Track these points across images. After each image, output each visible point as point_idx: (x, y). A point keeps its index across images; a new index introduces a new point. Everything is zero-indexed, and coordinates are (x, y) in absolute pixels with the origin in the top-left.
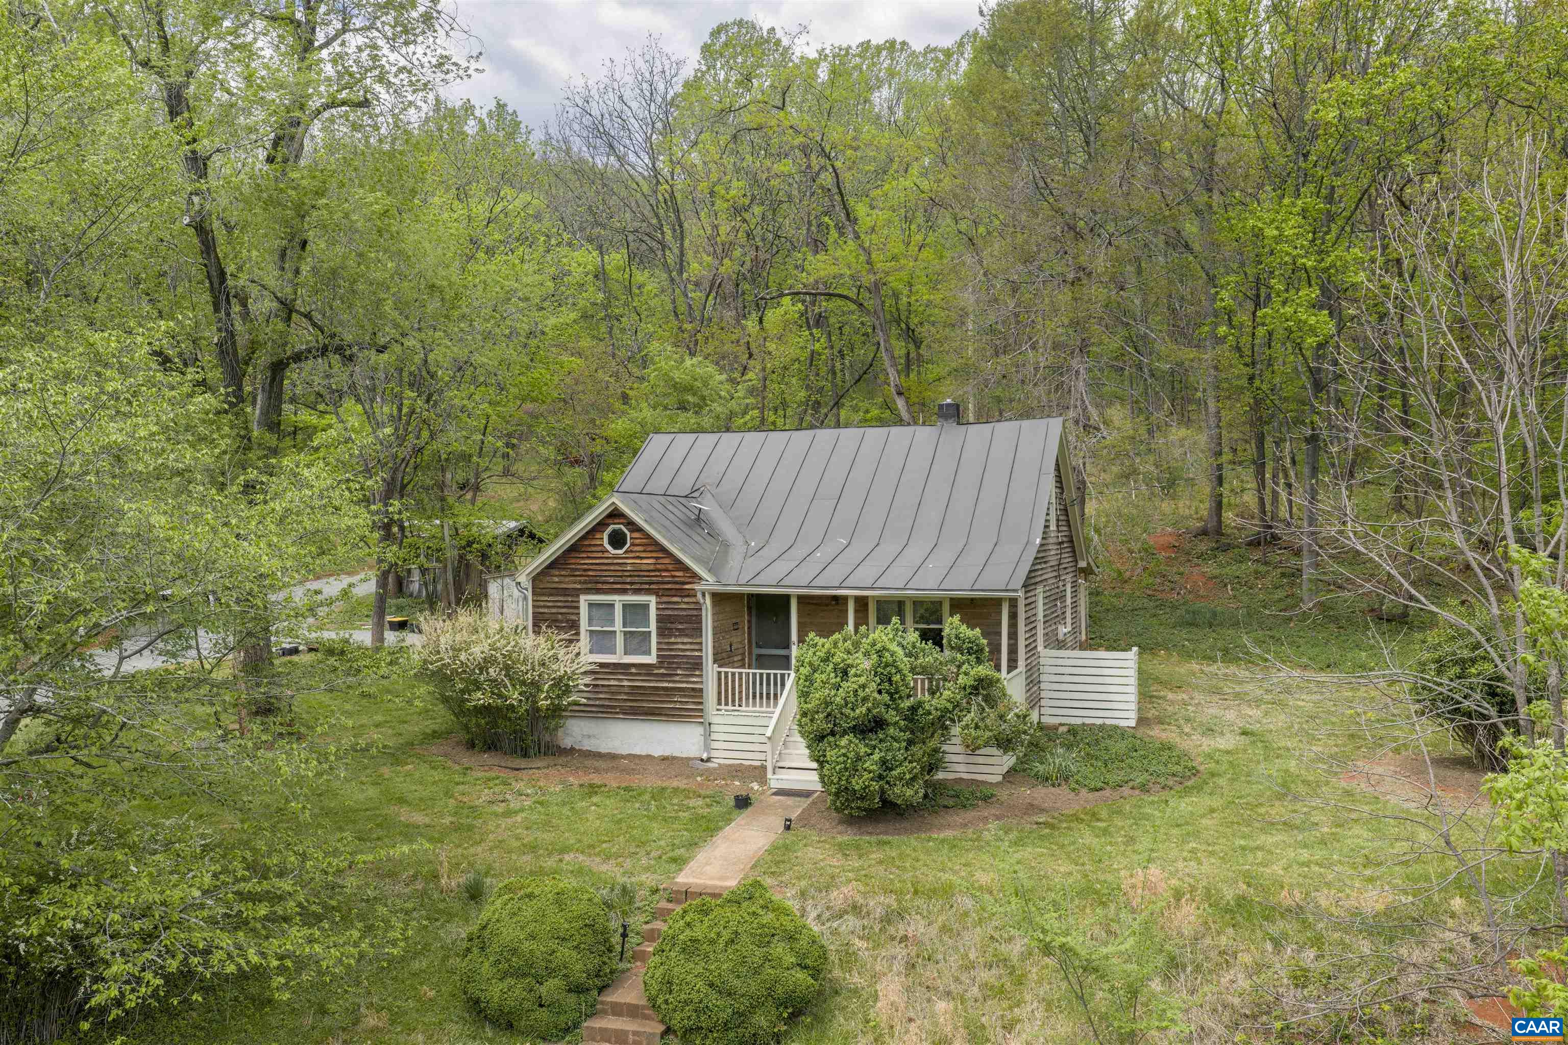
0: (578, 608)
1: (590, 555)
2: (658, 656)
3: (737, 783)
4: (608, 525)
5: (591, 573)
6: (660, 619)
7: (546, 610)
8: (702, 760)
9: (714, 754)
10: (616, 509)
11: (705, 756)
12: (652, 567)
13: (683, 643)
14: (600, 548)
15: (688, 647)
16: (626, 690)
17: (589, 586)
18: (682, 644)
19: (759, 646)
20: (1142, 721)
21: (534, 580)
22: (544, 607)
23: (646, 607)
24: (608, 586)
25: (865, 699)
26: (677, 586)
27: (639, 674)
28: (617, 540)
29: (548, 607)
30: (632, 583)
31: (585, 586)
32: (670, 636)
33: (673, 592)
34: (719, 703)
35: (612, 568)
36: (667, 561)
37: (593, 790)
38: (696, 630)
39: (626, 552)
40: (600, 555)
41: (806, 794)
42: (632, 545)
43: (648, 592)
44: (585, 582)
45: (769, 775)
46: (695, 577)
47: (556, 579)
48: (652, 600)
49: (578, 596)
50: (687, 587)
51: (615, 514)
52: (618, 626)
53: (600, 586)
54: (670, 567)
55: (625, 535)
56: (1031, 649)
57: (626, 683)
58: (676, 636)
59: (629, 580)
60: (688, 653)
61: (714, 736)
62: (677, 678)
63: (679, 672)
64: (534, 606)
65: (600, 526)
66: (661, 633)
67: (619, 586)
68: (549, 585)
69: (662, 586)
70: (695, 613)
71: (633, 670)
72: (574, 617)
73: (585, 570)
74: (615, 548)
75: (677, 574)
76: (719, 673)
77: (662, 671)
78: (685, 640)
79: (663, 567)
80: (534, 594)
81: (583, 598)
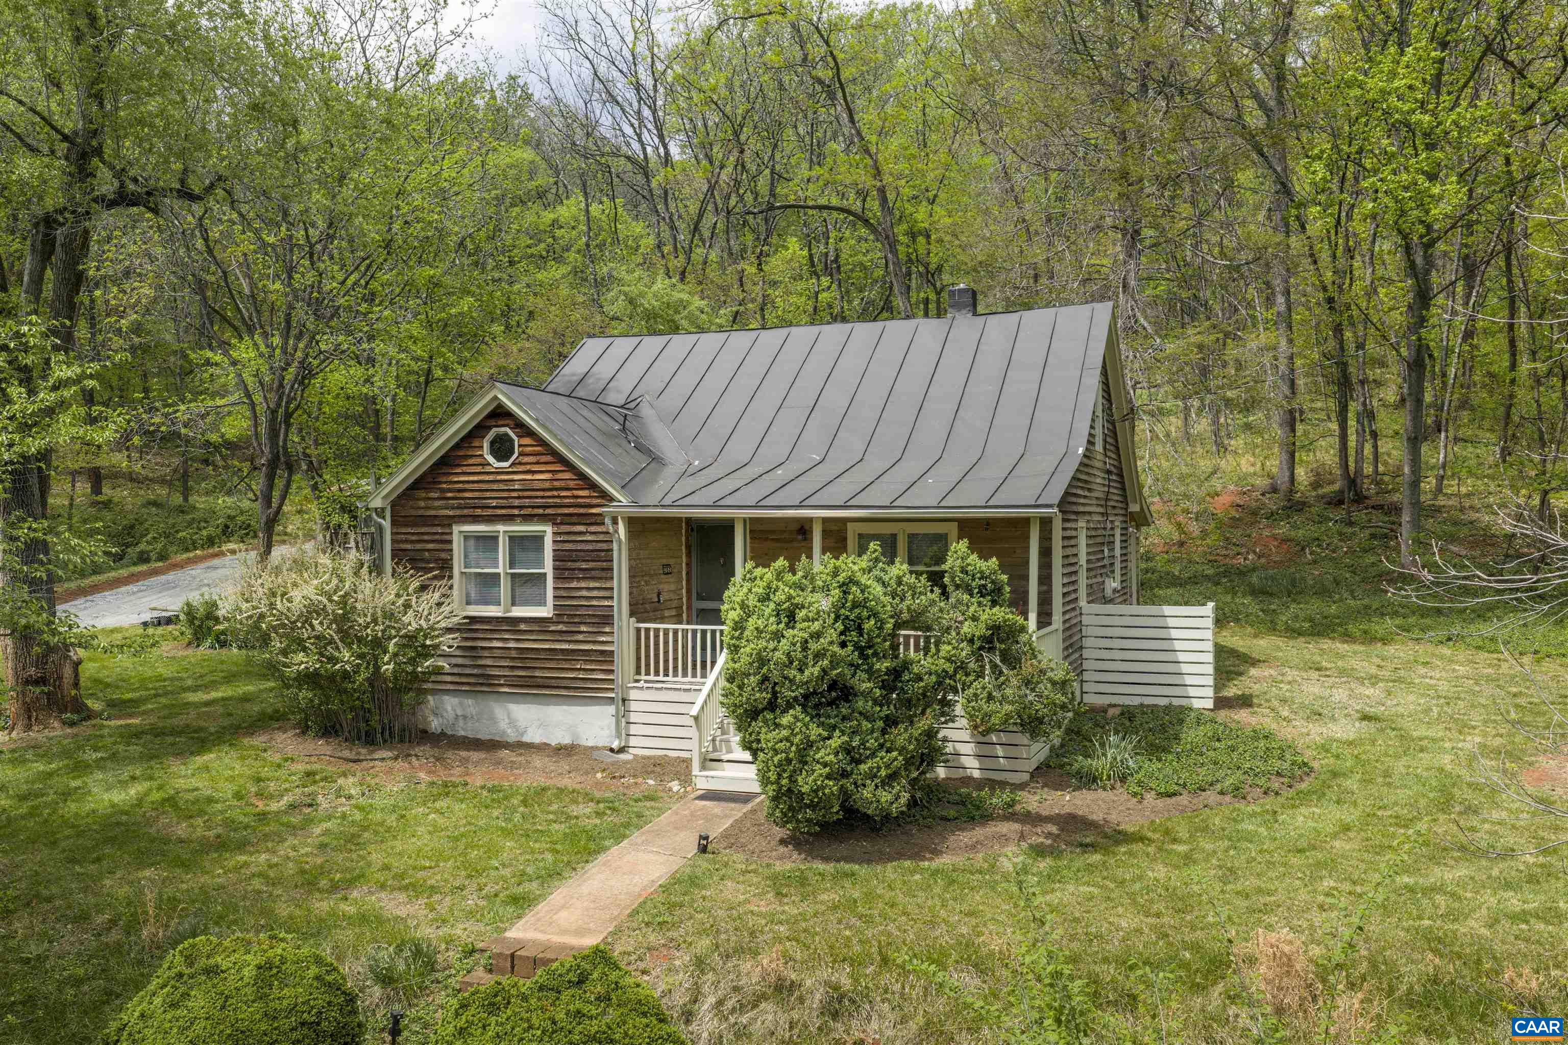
0: (450, 542)
1: (465, 469)
2: (556, 607)
3: (651, 782)
4: (490, 428)
5: (467, 495)
6: (558, 557)
7: (409, 546)
8: (612, 750)
9: (633, 741)
10: (500, 406)
11: (615, 745)
12: (547, 485)
13: (588, 589)
14: (479, 460)
15: (595, 593)
16: (514, 654)
17: (466, 512)
18: (585, 589)
19: (700, 598)
20: (1221, 703)
21: (394, 504)
22: (406, 541)
23: (538, 539)
24: (490, 512)
26: (582, 511)
27: (531, 632)
28: (502, 449)
29: (412, 542)
30: (520, 507)
31: (458, 512)
32: (572, 579)
33: (574, 519)
34: (638, 672)
35: (495, 487)
36: (567, 476)
37: (447, 790)
38: (607, 572)
39: (513, 464)
40: (479, 469)
42: (520, 454)
43: (543, 518)
44: (459, 507)
45: (696, 770)
46: (606, 496)
47: (422, 504)
48: (548, 531)
49: (450, 526)
50: (594, 511)
51: (499, 414)
52: (501, 568)
53: (479, 512)
54: (572, 484)
55: (512, 441)
56: (1070, 600)
57: (512, 645)
58: (579, 579)
59: (516, 502)
60: (595, 603)
61: (633, 717)
62: (580, 637)
63: (583, 628)
64: (393, 541)
65: (479, 430)
66: (561, 573)
67: (504, 512)
68: (414, 513)
69: (560, 511)
70: (604, 546)
71: (523, 627)
72: (443, 555)
73: (460, 491)
74: (499, 460)
75: (581, 493)
76: (638, 630)
77: (560, 627)
78: (592, 584)
79: (562, 484)
80: (394, 523)
81: (456, 529)
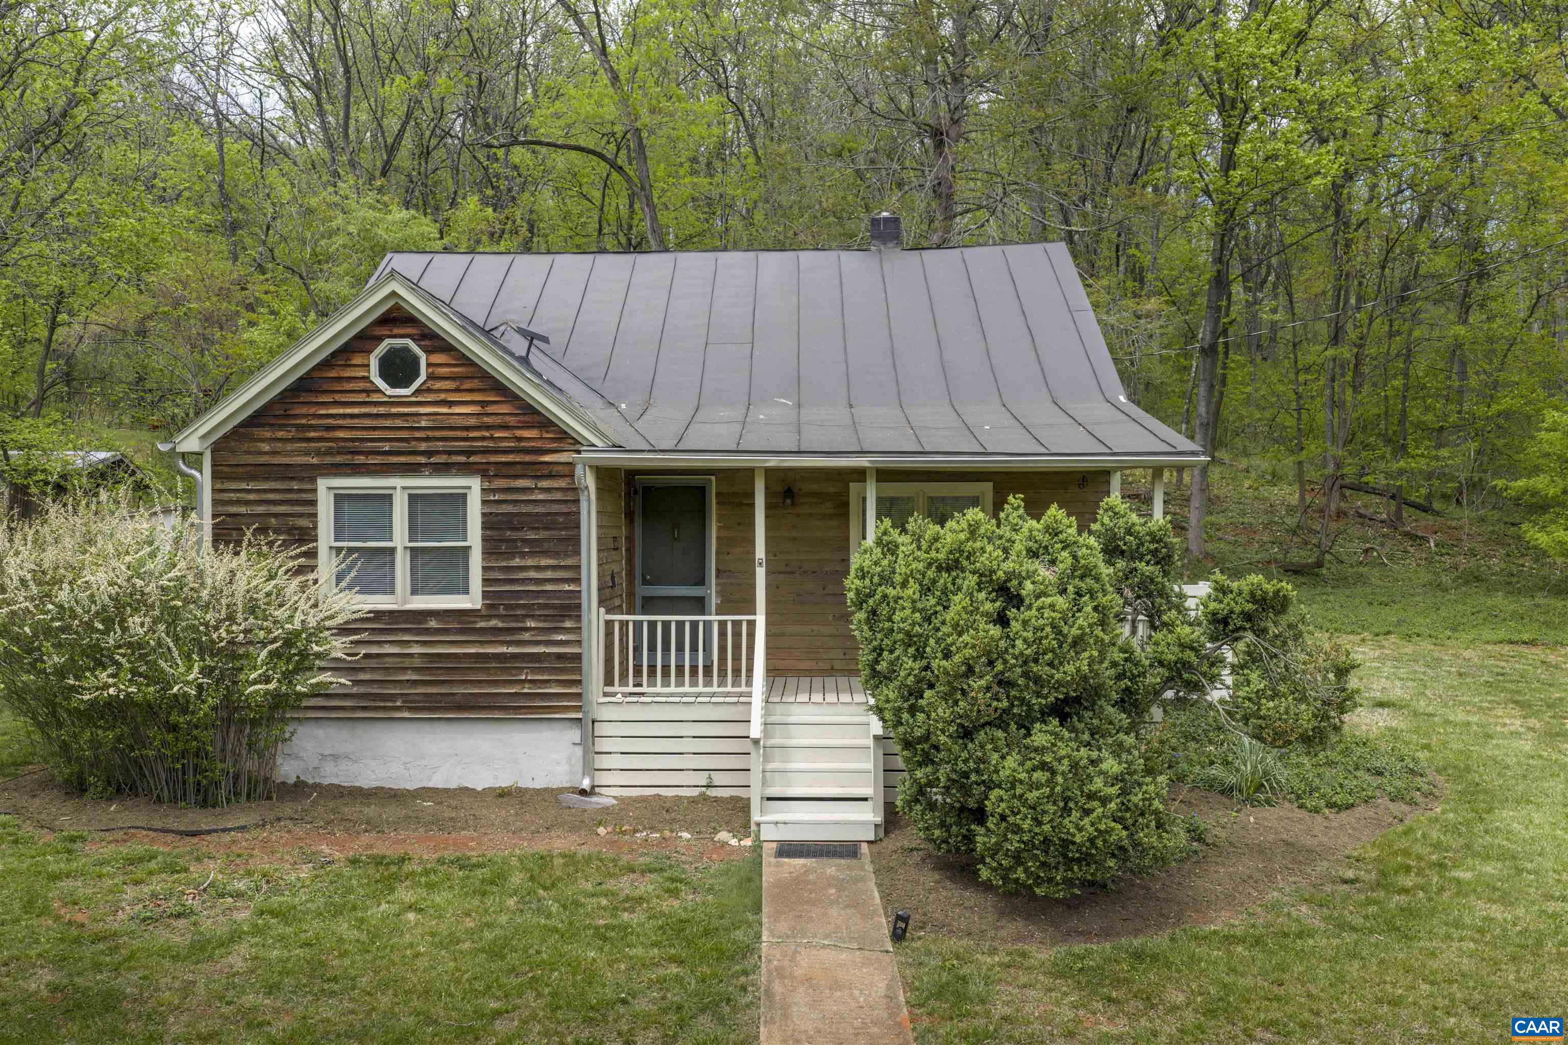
0: (313, 503)
1: (338, 397)
2: (485, 595)
3: (686, 835)
4: (380, 339)
5: (341, 434)
6: (489, 522)
7: (242, 510)
8: (583, 792)
9: (603, 778)
10: (397, 308)
11: (586, 783)
12: (473, 421)
13: (538, 568)
14: (362, 385)
15: (549, 574)
16: (417, 663)
17: (339, 459)
18: (535, 569)
21: (216, 448)
22: (239, 502)
23: (459, 499)
24: (378, 460)
25: (1078, 643)
26: (528, 458)
27: (446, 631)
28: (399, 368)
29: (248, 503)
30: (429, 453)
31: (328, 460)
32: (512, 555)
33: (518, 470)
34: (609, 682)
35: (388, 423)
36: (505, 409)
37: (386, 870)
38: (573, 544)
39: (418, 392)
40: (361, 398)
41: (848, 850)
42: (430, 377)
43: (466, 469)
44: (329, 452)
45: (756, 817)
46: (565, 438)
47: (266, 447)
48: (474, 486)
49: (313, 480)
50: (547, 458)
51: (396, 316)
52: (400, 537)
53: (361, 459)
54: (512, 420)
55: (416, 360)
57: (416, 650)
58: (523, 555)
59: (423, 446)
60: (549, 587)
61: (603, 745)
62: (527, 636)
63: (531, 624)
64: (215, 502)
65: (362, 340)
66: (491, 548)
67: (402, 459)
68: (251, 459)
69: (493, 459)
70: (564, 508)
71: (433, 624)
72: (304, 523)
73: (329, 428)
74: (393, 385)
75: (526, 434)
76: (609, 624)
77: (493, 623)
78: (544, 562)
79: (498, 420)
80: (216, 476)
81: (323, 484)
